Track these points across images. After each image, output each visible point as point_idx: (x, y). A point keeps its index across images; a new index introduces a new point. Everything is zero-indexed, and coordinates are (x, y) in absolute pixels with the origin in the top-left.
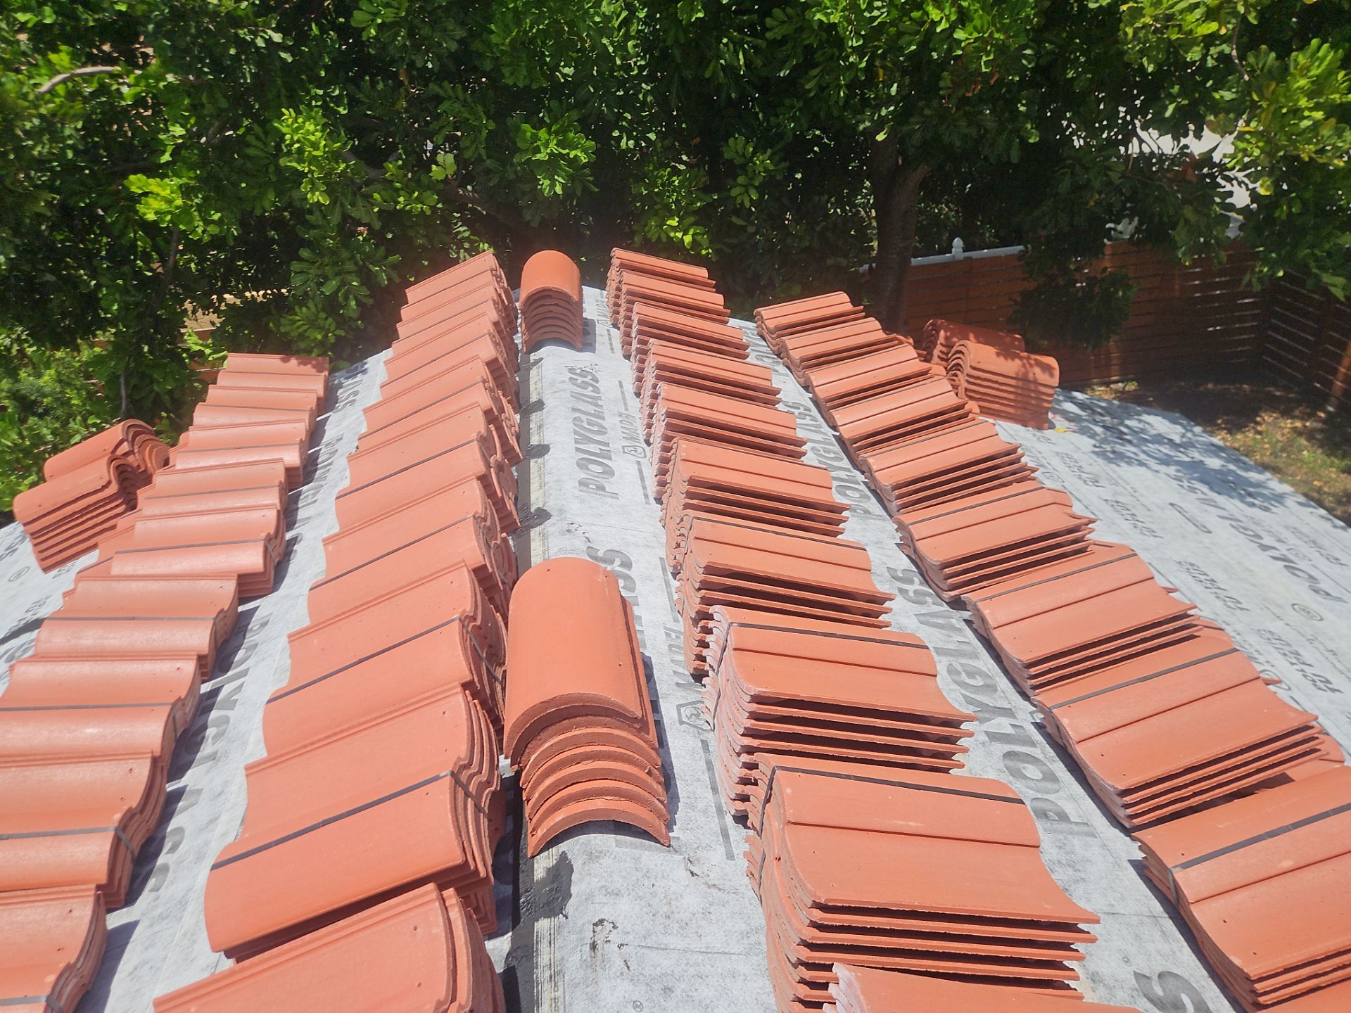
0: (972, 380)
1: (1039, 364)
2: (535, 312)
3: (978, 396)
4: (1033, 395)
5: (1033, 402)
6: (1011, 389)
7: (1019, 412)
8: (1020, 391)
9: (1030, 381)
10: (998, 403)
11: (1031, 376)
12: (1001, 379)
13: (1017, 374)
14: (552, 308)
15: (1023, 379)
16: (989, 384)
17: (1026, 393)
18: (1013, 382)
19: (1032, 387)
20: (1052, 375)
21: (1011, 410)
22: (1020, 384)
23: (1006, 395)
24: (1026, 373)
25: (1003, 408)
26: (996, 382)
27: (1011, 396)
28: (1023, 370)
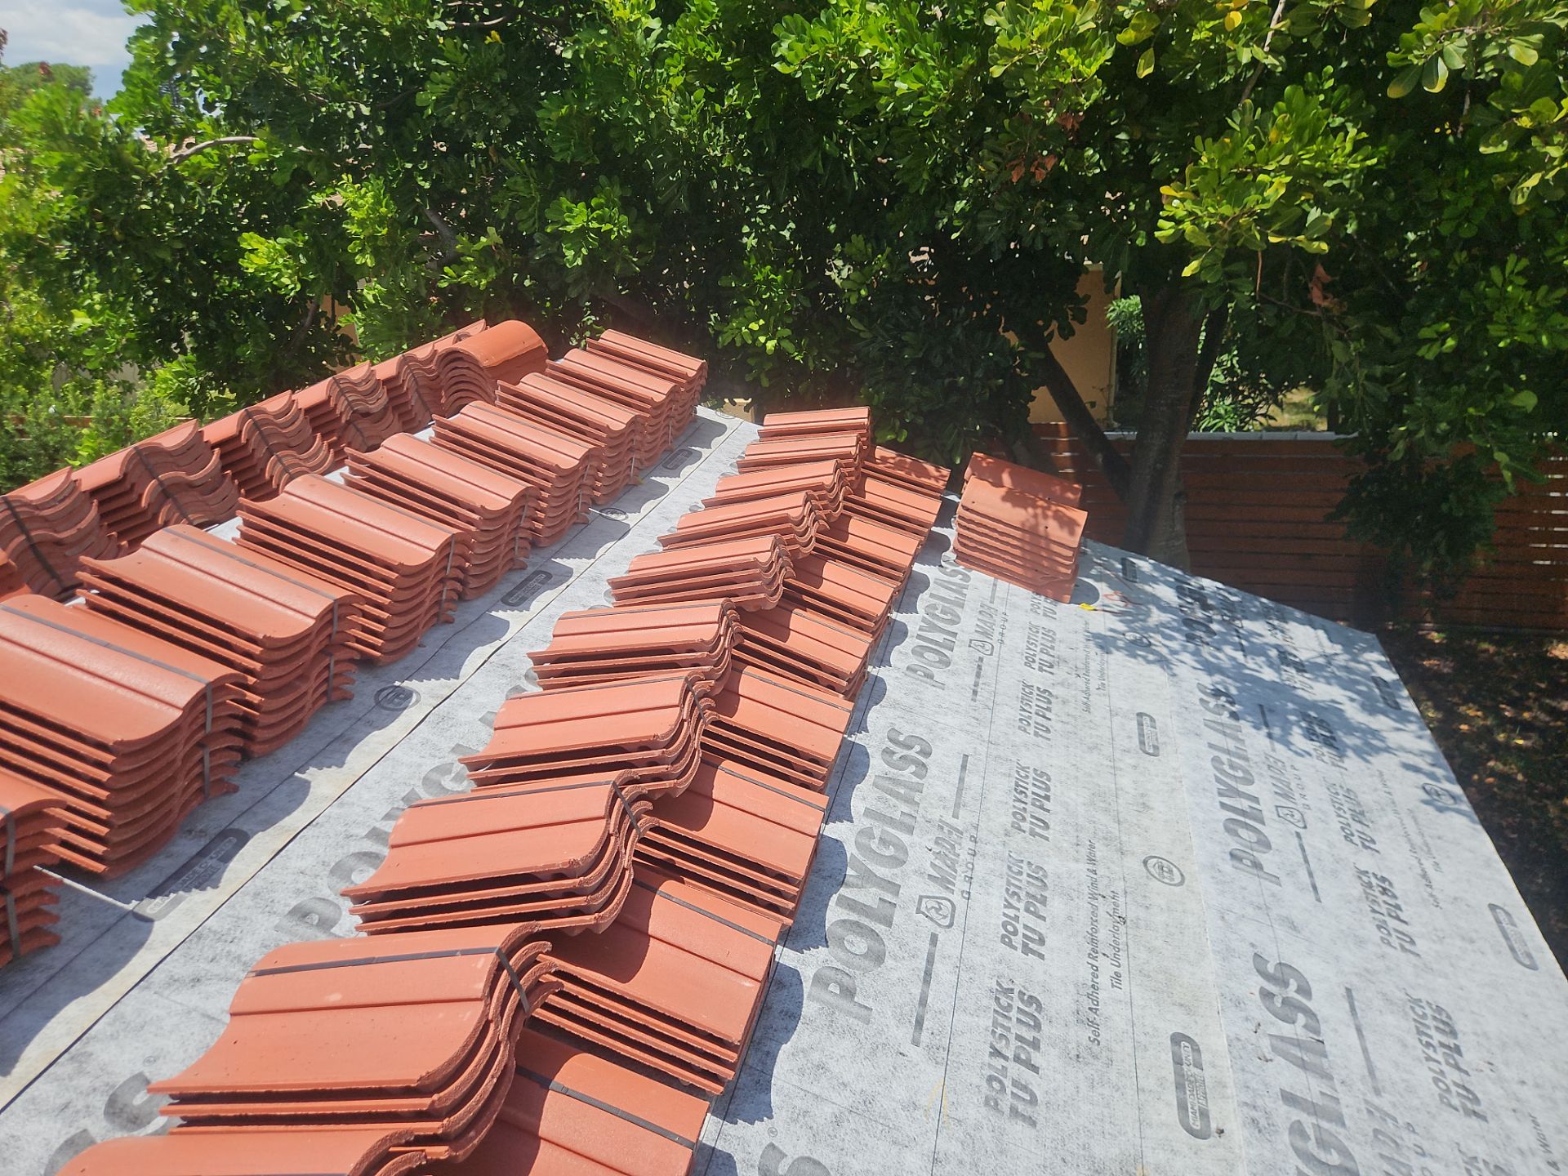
0: (964, 523)
1: (1058, 517)
2: (450, 375)
3: (973, 545)
4: (1044, 554)
5: (1045, 563)
6: (1015, 542)
7: (1029, 575)
8: (1027, 547)
9: (1041, 536)
10: (998, 557)
11: (1041, 529)
12: (1001, 528)
13: (1023, 524)
14: (465, 371)
15: (1032, 531)
16: (986, 531)
17: (1035, 550)
18: (1018, 534)
19: (1043, 543)
20: (1072, 533)
21: (1020, 571)
22: (1027, 537)
23: (1008, 549)
24: (1037, 525)
25: (1005, 565)
26: (994, 530)
27: (1018, 552)
28: (1032, 521)
